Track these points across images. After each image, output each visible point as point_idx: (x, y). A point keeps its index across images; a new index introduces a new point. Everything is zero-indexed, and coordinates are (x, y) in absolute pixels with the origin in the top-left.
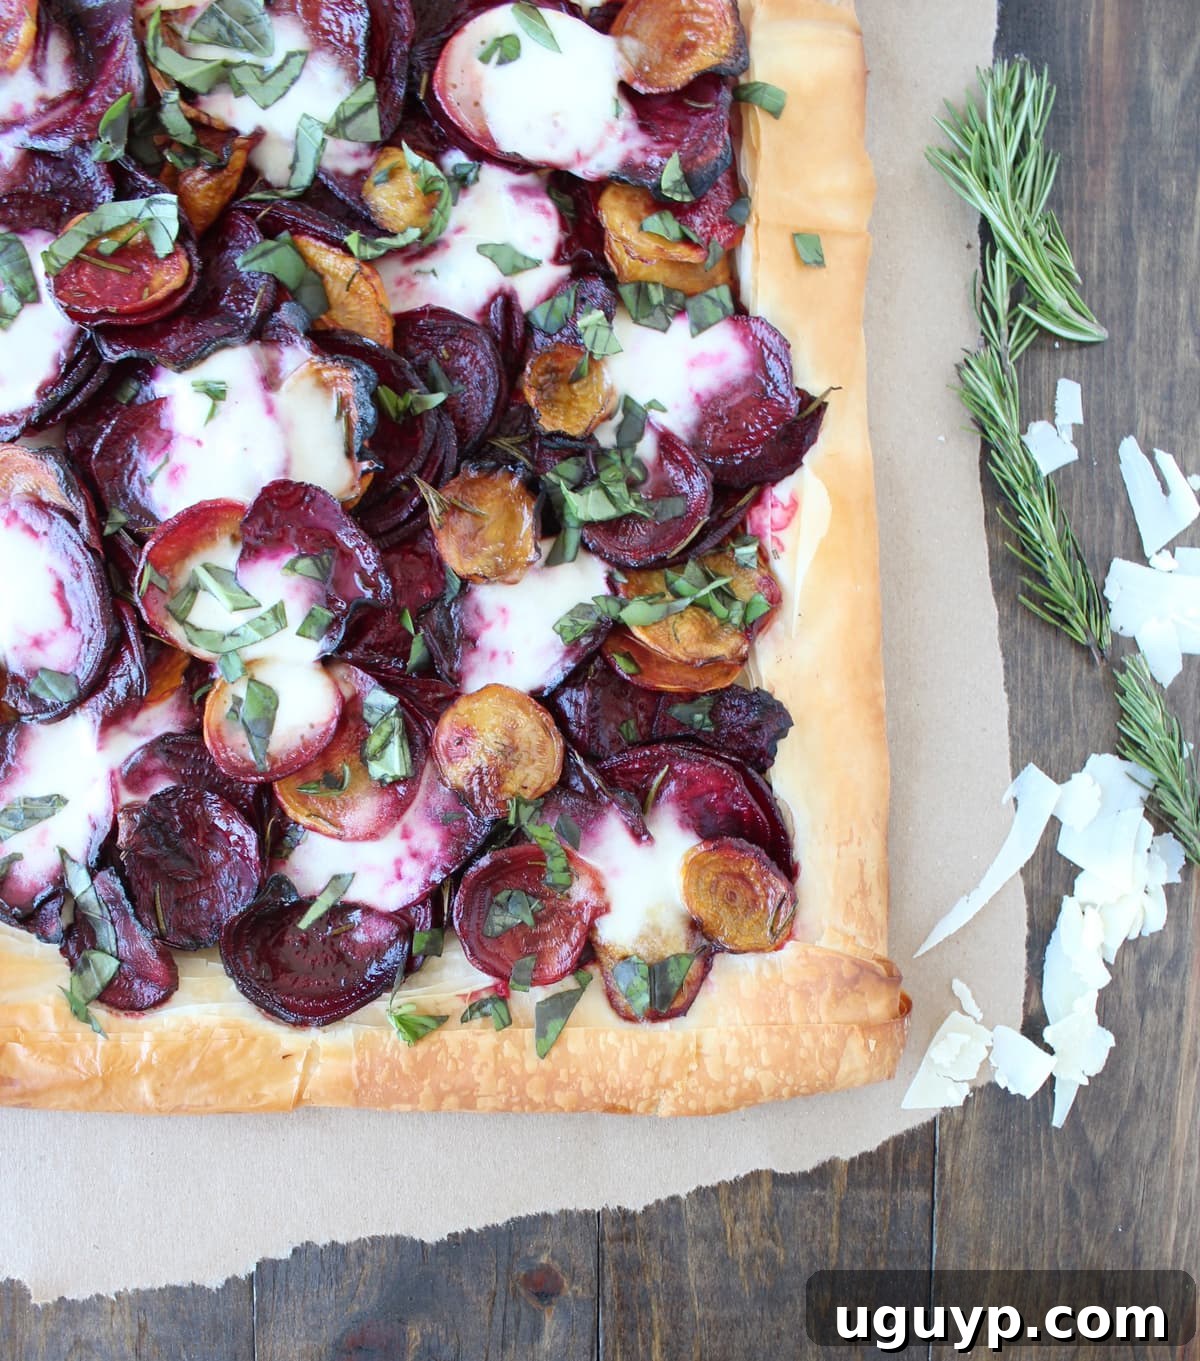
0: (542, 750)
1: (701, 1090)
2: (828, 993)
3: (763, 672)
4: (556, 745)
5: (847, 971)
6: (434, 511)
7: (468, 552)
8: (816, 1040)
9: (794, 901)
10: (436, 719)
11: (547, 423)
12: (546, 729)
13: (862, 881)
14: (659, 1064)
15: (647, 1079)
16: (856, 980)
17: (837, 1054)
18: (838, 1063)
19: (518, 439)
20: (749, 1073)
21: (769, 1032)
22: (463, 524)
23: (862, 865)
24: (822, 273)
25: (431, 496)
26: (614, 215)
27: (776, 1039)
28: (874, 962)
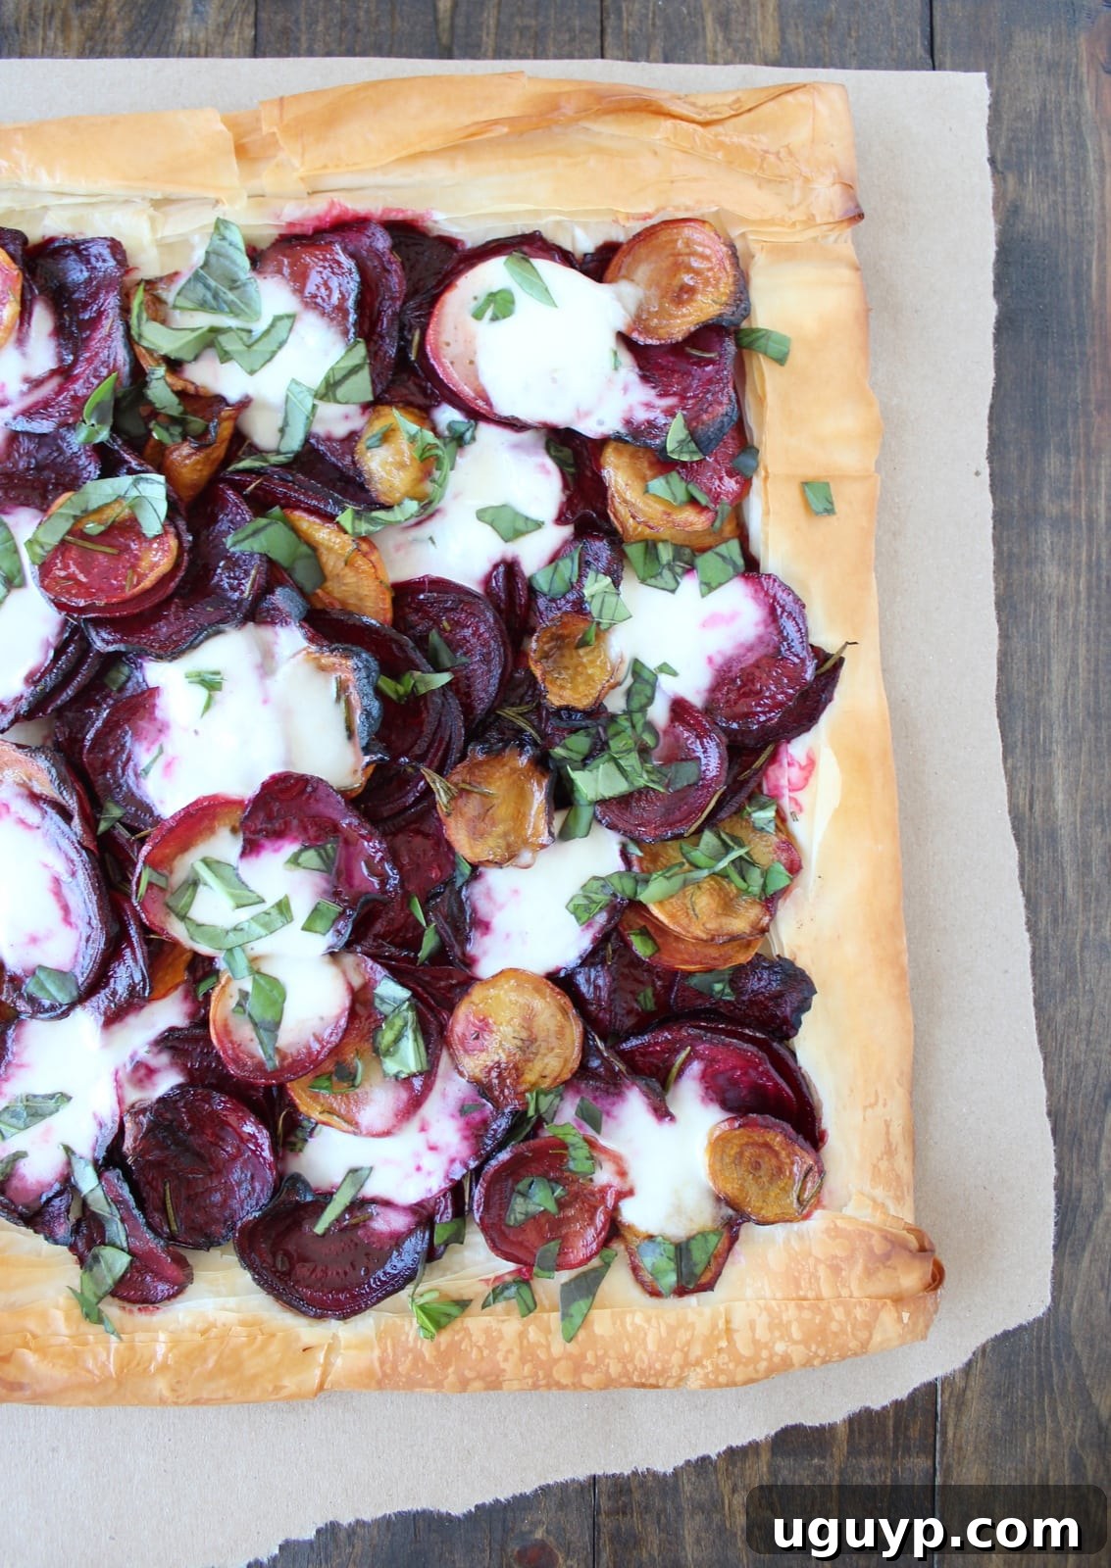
0: (561, 1033)
1: (731, 1366)
2: (859, 1268)
3: (785, 939)
4: (575, 1030)
5: (878, 1245)
6: (442, 798)
7: (477, 835)
8: (848, 1313)
9: (821, 1172)
10: (451, 1008)
11: (555, 699)
12: (565, 1012)
13: (888, 1141)
14: (689, 1343)
15: (676, 1358)
16: (887, 1256)
17: (869, 1326)
18: (870, 1337)
19: (524, 709)
20: (780, 1348)
21: (800, 1308)
22: (472, 806)
23: (887, 1125)
24: (832, 519)
25: (438, 785)
26: (617, 474)
27: (807, 1314)
28: (905, 1232)
